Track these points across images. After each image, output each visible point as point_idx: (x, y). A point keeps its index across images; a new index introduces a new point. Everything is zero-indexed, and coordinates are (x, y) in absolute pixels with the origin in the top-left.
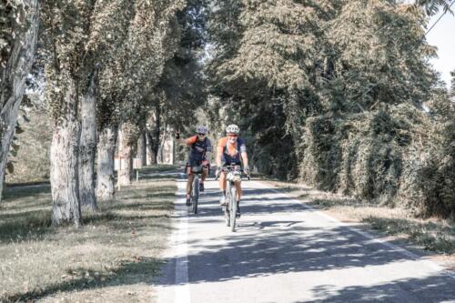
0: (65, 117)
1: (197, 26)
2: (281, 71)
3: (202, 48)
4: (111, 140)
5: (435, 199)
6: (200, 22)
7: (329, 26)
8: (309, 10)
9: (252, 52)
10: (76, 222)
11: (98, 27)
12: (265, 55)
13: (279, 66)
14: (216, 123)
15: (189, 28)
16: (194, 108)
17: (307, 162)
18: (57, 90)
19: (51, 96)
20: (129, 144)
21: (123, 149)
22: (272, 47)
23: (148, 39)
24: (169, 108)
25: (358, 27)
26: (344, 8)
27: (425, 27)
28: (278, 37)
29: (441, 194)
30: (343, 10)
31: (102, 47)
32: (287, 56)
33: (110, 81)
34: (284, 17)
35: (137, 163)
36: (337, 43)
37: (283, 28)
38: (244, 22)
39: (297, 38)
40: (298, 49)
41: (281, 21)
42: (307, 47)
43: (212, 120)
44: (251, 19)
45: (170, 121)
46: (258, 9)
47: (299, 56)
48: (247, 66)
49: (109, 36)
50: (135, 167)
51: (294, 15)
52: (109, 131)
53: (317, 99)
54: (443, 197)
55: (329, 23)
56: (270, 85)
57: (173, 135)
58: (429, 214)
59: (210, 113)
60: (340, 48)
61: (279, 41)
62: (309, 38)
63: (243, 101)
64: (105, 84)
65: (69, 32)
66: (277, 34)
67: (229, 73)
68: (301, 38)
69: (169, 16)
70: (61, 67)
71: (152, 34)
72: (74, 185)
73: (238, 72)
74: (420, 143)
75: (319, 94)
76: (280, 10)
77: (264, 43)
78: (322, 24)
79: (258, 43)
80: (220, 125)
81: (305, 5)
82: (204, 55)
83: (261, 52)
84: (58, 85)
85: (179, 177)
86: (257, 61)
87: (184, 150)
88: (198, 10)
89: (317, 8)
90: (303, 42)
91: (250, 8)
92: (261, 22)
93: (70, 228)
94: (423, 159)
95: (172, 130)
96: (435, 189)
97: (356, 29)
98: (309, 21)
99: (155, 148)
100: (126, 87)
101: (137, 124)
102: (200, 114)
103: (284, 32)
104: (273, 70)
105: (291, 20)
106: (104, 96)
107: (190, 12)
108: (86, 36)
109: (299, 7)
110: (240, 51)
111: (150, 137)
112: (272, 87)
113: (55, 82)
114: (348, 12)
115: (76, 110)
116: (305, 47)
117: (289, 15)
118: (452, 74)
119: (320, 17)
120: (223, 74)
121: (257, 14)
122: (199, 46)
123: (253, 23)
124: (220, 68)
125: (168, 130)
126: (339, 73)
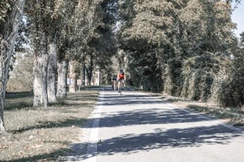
0: (40, 52)
1: (112, 12)
2: (155, 35)
3: (115, 24)
4: (65, 67)
5: (230, 98)
6: (113, 10)
7: (180, 12)
8: (170, 3)
9: (140, 25)
10: (46, 105)
11: (58, 6)
12: (147, 27)
13: (154, 32)
14: (122, 65)
15: (108, 13)
16: (111, 56)
17: (168, 83)
18: (37, 38)
19: (34, 41)
20: (75, 72)
21: (72, 74)
22: (151, 22)
23: (85, 16)
24: (97, 55)
25: (196, 13)
26: (188, 3)
27: (231, 13)
28: (153, 18)
29: (233, 95)
30: (188, 4)
31: (60, 17)
32: (158, 27)
33: (65, 37)
34: (157, 7)
35: (79, 82)
36: (184, 21)
37: (156, 12)
38: (136, 10)
39: (163, 18)
40: (164, 23)
41: (155, 9)
42: (169, 23)
43: (120, 63)
44: (140, 8)
45: (98, 63)
46: (143, 3)
47: (164, 27)
48: (137, 32)
49: (64, 11)
50: (78, 84)
51: (162, 6)
52: (64, 62)
53: (173, 50)
55: (180, 10)
56: (149, 42)
57: (100, 70)
58: (227, 106)
59: (119, 59)
60: (186, 24)
61: (154, 20)
62: (170, 18)
63: (136, 52)
64: (62, 38)
65: (43, 9)
66: (153, 16)
67: (129, 36)
68: (165, 18)
69: (96, 4)
70: (39, 26)
71: (87, 13)
72: (45, 86)
73: (132, 35)
74: (224, 70)
75: (175, 48)
76: (154, 4)
77: (146, 20)
78: (177, 11)
79: (143, 20)
80: (124, 65)
81: (168, 1)
82: (116, 28)
83: (144, 25)
84: (37, 36)
85: (101, 90)
86: (142, 30)
87: (105, 79)
88: (113, 4)
89: (174, 3)
90: (166, 20)
91: (139, 3)
92: (145, 9)
93: (42, 108)
94: (225, 78)
95: (99, 67)
96: (230, 93)
97: (194, 14)
98: (170, 9)
99: (90, 77)
100: (73, 40)
101: (80, 62)
102: (114, 59)
103: (156, 15)
104: (151, 34)
105: (161, 9)
106: (62, 45)
107: (109, 5)
108: (52, 11)
109: (165, 2)
110: (133, 25)
111: (87, 71)
112: (150, 44)
113: (36, 34)
114: (191, 5)
115: (46, 49)
116: (167, 23)
117: (159, 6)
118: (241, 35)
119: (176, 8)
120: (125, 36)
121: (143, 5)
122: (113, 23)
123: (141, 10)
124: (123, 33)
125: (97, 67)
126: (185, 37)
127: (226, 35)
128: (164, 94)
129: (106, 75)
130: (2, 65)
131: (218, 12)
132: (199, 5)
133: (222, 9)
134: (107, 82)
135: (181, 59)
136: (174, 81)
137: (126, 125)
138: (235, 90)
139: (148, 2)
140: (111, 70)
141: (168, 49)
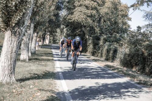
1: (61, 4)
5: (129, 63)
7: (101, 9)
8: (96, 3)
9: (78, 14)
10: (27, 60)
12: (82, 15)
15: (58, 5)
16: (57, 28)
17: (90, 48)
22: (84, 13)
26: (106, 4)
27: (129, 12)
28: (86, 10)
29: (131, 62)
32: (88, 16)
33: (37, 19)
34: (88, 4)
35: (40, 43)
36: (103, 14)
37: (87, 7)
38: (76, 5)
39: (91, 11)
40: (91, 14)
41: (87, 6)
43: (61, 32)
45: (49, 32)
46: (80, 1)
47: (91, 16)
48: (76, 18)
51: (91, 4)
53: (95, 30)
54: (131, 63)
57: (49, 36)
59: (61, 30)
61: (86, 12)
62: (95, 11)
66: (85, 9)
67: (70, 19)
73: (73, 20)
74: (126, 46)
75: (96, 28)
76: (87, 2)
77: (82, 12)
78: (99, 8)
79: (80, 12)
80: (63, 34)
81: (94, 2)
83: (80, 14)
86: (79, 17)
89: (98, 3)
90: (93, 12)
95: (49, 34)
98: (95, 6)
99: (44, 39)
102: (58, 30)
103: (87, 9)
105: (90, 6)
109: (93, 2)
110: (74, 13)
112: (83, 25)
114: (107, 5)
115: (30, 28)
116: (93, 14)
117: (90, 4)
118: (137, 27)
119: (98, 5)
120: (69, 20)
121: (80, 3)
122: (61, 10)
123: (79, 5)
124: (68, 18)
125: (48, 34)
126: (102, 23)
127: (125, 24)
128: (88, 54)
129: (52, 38)
130: (17, 44)
131: (122, 11)
132: (112, 5)
133: (124, 9)
134: (52, 42)
135: (100, 36)
136: (94, 48)
137: (78, 78)
138: (132, 59)
139: (83, 1)
140: (55, 35)
141: (92, 29)
